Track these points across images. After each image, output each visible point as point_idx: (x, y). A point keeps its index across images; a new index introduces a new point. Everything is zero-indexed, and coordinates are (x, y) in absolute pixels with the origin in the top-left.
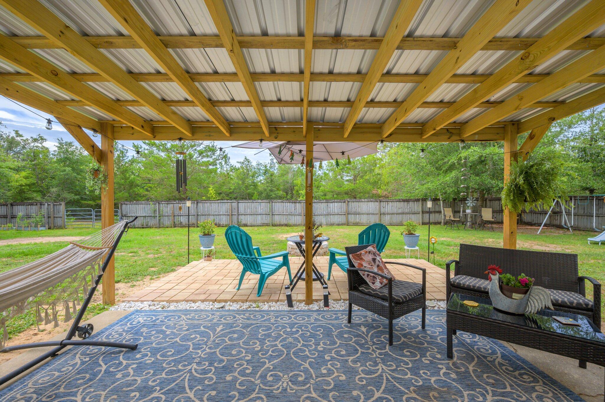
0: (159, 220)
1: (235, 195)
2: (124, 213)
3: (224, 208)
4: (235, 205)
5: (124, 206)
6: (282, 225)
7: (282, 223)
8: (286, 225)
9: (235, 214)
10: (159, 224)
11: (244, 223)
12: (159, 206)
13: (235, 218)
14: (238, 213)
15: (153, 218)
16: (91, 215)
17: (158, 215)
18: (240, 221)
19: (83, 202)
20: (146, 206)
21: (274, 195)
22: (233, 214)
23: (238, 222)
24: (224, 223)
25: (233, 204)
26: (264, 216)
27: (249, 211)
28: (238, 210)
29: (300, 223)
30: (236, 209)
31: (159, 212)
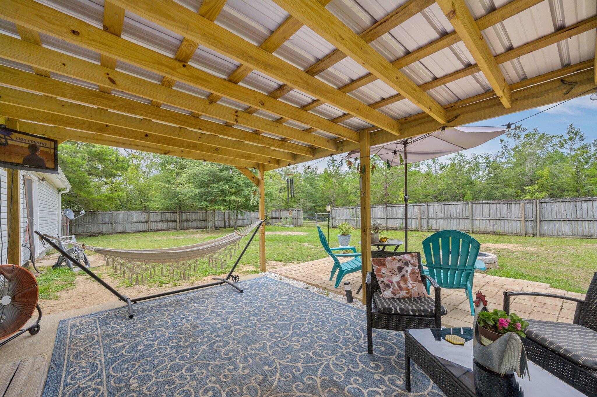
0: (356, 222)
1: (445, 197)
2: (333, 216)
3: (412, 211)
4: (424, 208)
5: (333, 210)
6: (489, 233)
7: (488, 230)
8: (494, 233)
9: (425, 217)
10: (357, 226)
11: (435, 227)
12: (356, 210)
13: (424, 222)
14: (428, 216)
15: (352, 221)
16: (314, 217)
17: (355, 218)
18: (430, 225)
19: (317, 208)
20: (347, 210)
21: (498, 194)
22: (422, 217)
23: (428, 226)
24: (413, 228)
25: (422, 207)
26: (461, 220)
27: (441, 215)
28: (428, 214)
29: (518, 231)
30: (426, 213)
31: (356, 216)
